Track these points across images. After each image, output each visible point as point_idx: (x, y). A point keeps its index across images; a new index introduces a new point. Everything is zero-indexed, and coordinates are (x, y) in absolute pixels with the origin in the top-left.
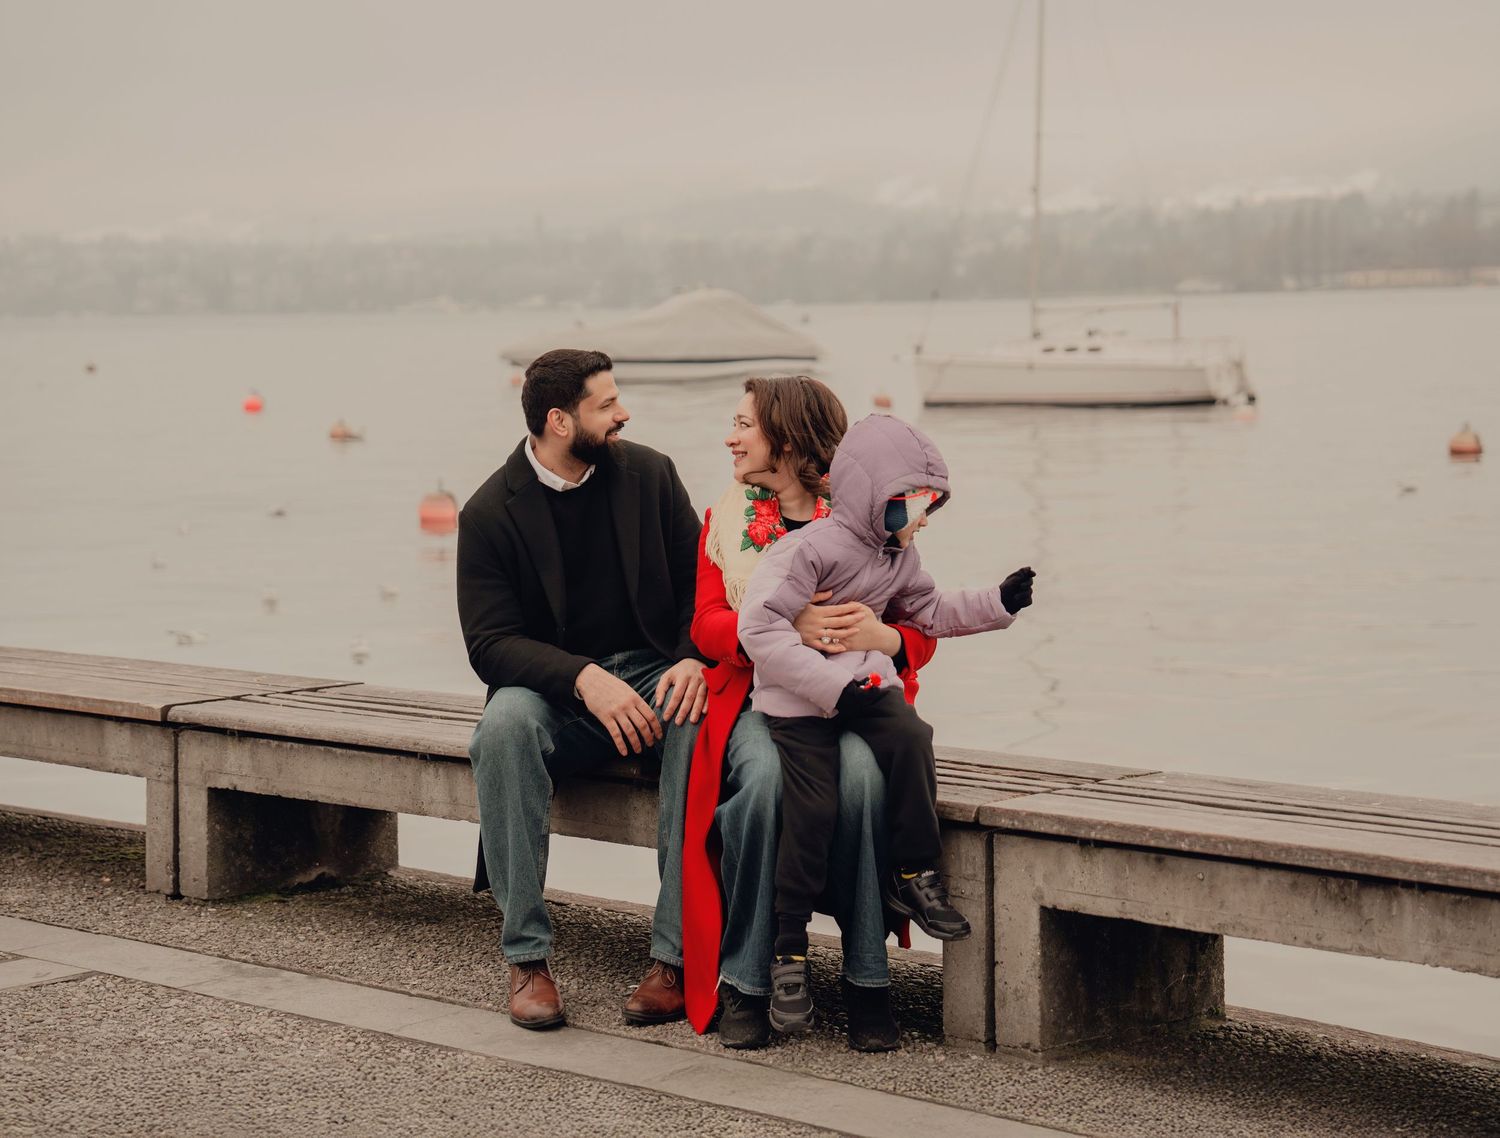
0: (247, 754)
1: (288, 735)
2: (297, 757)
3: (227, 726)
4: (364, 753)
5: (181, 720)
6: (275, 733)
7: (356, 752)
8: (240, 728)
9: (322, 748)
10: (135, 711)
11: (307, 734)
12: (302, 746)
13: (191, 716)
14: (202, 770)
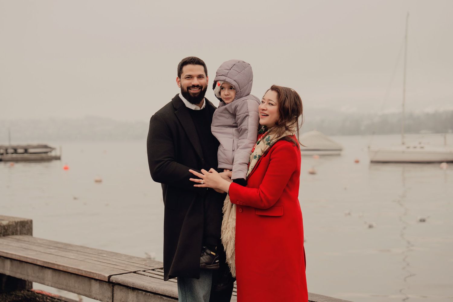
0: (135, 296)
1: (148, 290)
2: (151, 299)
3: (129, 285)
4: (173, 300)
5: (114, 281)
6: (144, 289)
7: (171, 299)
8: (132, 286)
9: (159, 296)
10: (100, 277)
11: (154, 291)
12: (153, 295)
13: (117, 280)
14: (121, 301)
